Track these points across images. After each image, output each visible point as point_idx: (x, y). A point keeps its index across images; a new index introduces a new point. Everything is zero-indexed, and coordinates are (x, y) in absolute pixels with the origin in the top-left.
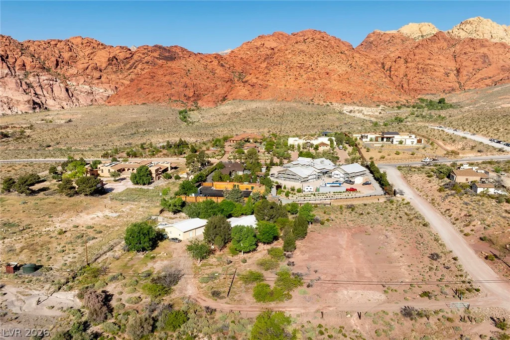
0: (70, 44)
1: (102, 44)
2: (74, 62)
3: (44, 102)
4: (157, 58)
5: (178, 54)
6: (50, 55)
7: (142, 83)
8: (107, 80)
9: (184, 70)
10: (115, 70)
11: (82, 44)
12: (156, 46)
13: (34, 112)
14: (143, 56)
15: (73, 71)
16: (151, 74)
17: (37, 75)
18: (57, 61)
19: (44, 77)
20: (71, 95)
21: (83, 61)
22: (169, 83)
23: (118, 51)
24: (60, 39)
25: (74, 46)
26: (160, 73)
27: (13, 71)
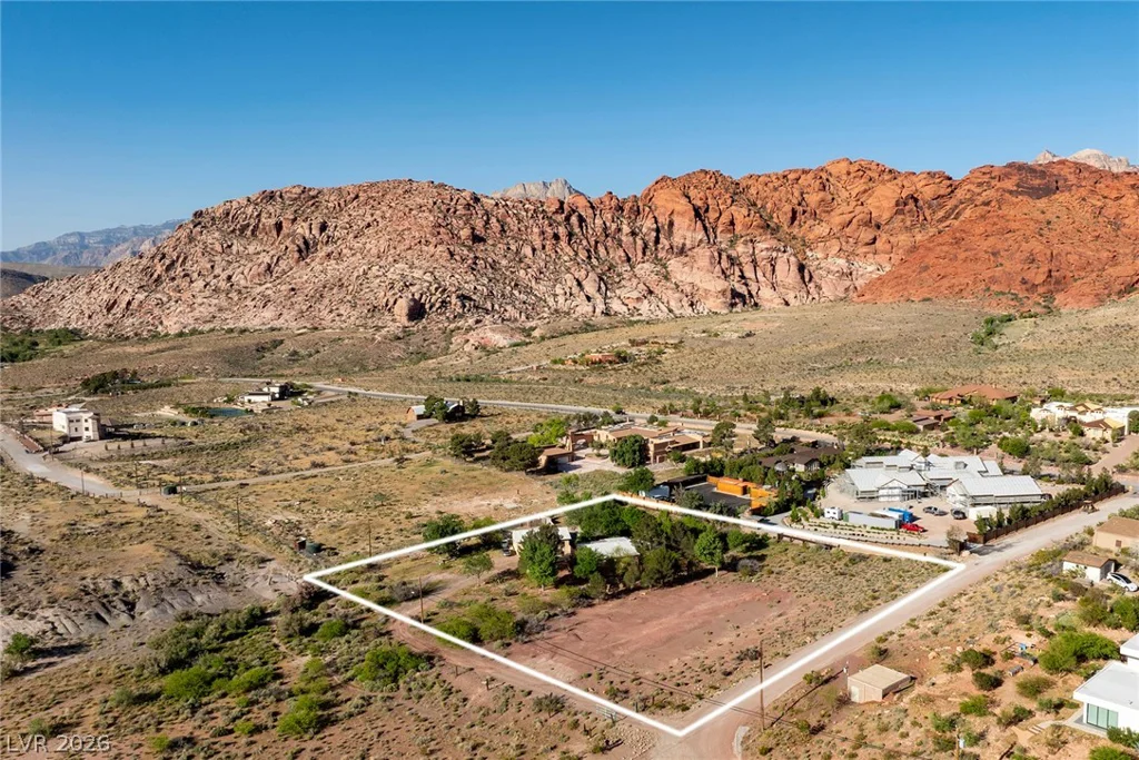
0: (824, 177)
1: (890, 171)
2: (827, 212)
3: (754, 293)
4: (1011, 192)
5: (1066, 180)
6: (784, 199)
7: (932, 255)
8: (888, 247)
9: (1037, 221)
10: (908, 223)
11: (849, 173)
12: (1010, 165)
13: (731, 312)
14: (978, 190)
15: (822, 230)
16: (958, 235)
17: (751, 241)
18: (794, 212)
19: (764, 245)
20: (807, 279)
21: (844, 208)
22: (994, 254)
23: (923, 183)
24: (807, 168)
25: (831, 179)
26: (977, 232)
27: (712, 236)
